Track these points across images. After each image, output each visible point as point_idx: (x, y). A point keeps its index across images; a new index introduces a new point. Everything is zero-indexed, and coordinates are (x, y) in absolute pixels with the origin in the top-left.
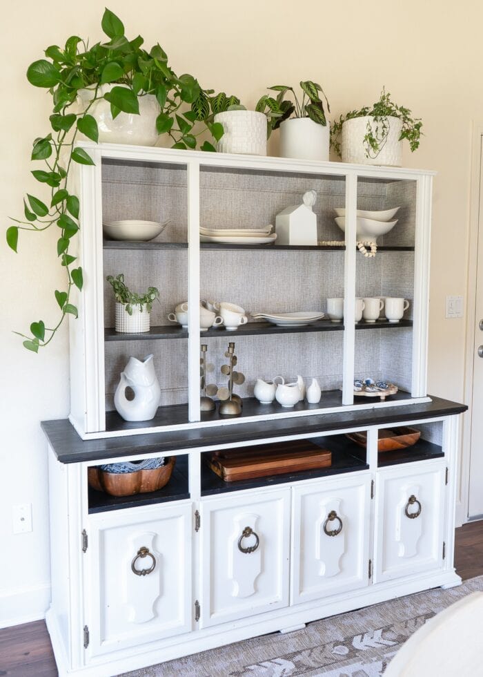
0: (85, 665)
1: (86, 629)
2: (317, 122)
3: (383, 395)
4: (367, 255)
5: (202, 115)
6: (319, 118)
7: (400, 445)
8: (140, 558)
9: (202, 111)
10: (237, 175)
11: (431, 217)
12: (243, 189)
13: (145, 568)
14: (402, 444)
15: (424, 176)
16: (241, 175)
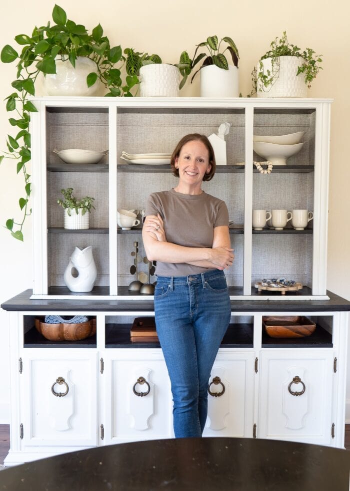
0: (21, 450)
1: (22, 426)
2: (221, 67)
3: (283, 290)
4: (266, 172)
5: (134, 71)
6: (223, 64)
7: (294, 333)
8: (57, 384)
9: (135, 68)
10: (172, 114)
11: (329, 139)
12: (178, 125)
13: (62, 392)
14: (296, 333)
15: (322, 104)
16: (175, 115)
